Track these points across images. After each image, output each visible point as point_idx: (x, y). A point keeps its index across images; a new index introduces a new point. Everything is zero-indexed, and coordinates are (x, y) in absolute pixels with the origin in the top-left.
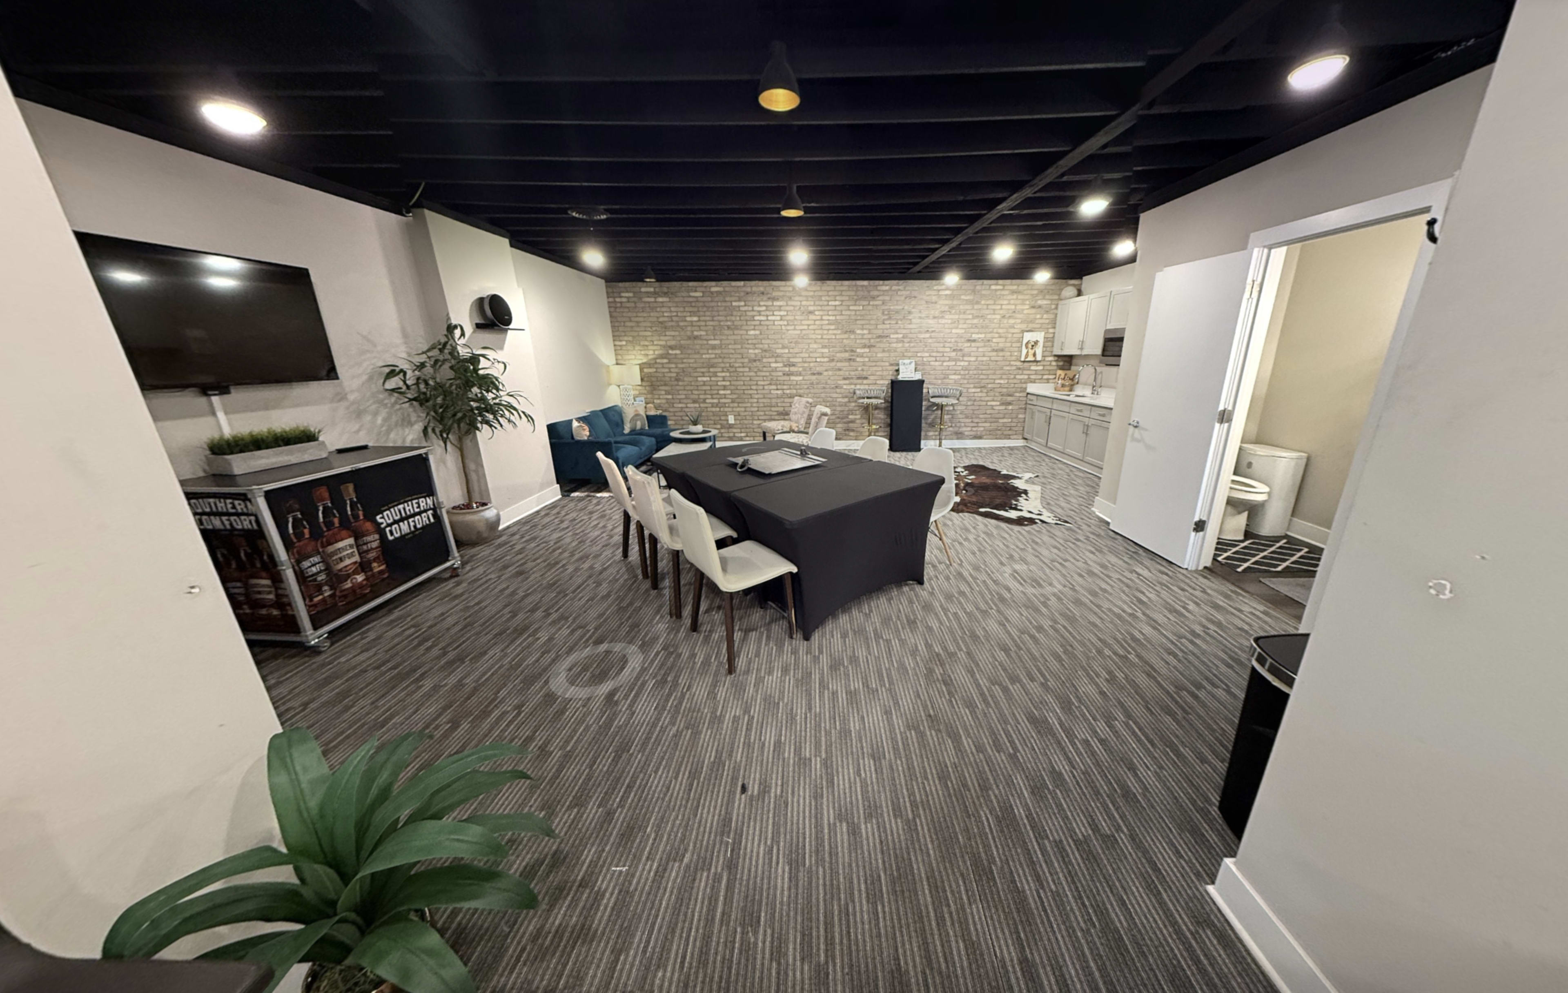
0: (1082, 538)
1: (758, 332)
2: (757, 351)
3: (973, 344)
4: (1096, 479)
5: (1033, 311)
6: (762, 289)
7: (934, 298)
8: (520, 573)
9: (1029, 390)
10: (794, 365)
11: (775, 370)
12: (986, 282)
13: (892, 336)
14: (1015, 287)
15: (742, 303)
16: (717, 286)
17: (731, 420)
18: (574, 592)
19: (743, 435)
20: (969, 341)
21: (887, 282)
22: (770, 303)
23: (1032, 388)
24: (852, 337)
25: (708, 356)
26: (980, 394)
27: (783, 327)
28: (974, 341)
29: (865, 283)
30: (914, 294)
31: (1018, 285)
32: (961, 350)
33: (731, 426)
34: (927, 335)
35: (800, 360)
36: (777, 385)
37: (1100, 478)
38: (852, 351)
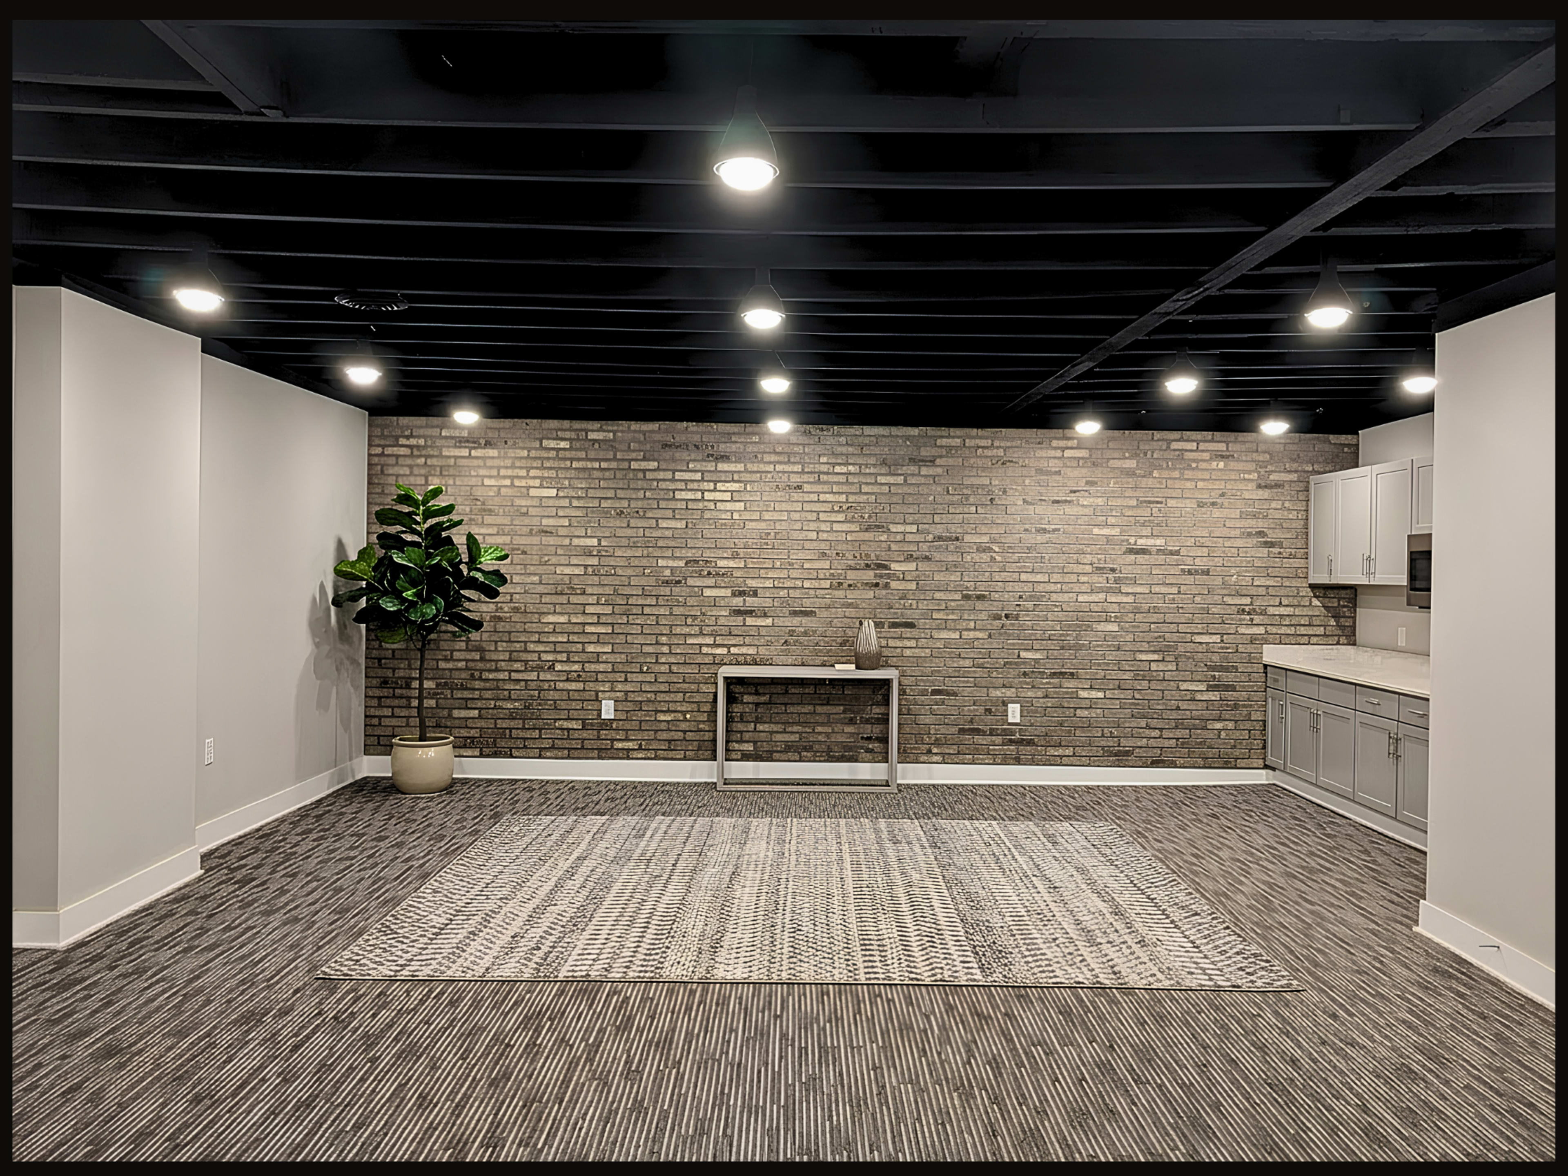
0: (1391, 994)
1: (681, 525)
2: (676, 563)
3: (1140, 558)
4: (1414, 855)
5: (1265, 494)
6: (696, 438)
7: (1054, 465)
8: (109, 1052)
9: (1267, 659)
10: (755, 594)
11: (715, 603)
12: (1158, 435)
13: (967, 538)
14: (1222, 447)
15: (654, 465)
16: (601, 430)
17: (608, 710)
18: (234, 1095)
19: (630, 745)
20: (1131, 551)
21: (954, 431)
22: (710, 466)
23: (1273, 654)
24: (884, 537)
25: (568, 570)
26: (1161, 666)
27: (736, 516)
28: (1143, 551)
29: (914, 431)
30: (1014, 455)
31: (1227, 443)
32: (1113, 570)
33: (607, 724)
34: (1040, 538)
35: (769, 584)
36: (714, 635)
37: (1425, 853)
38: (880, 566)
